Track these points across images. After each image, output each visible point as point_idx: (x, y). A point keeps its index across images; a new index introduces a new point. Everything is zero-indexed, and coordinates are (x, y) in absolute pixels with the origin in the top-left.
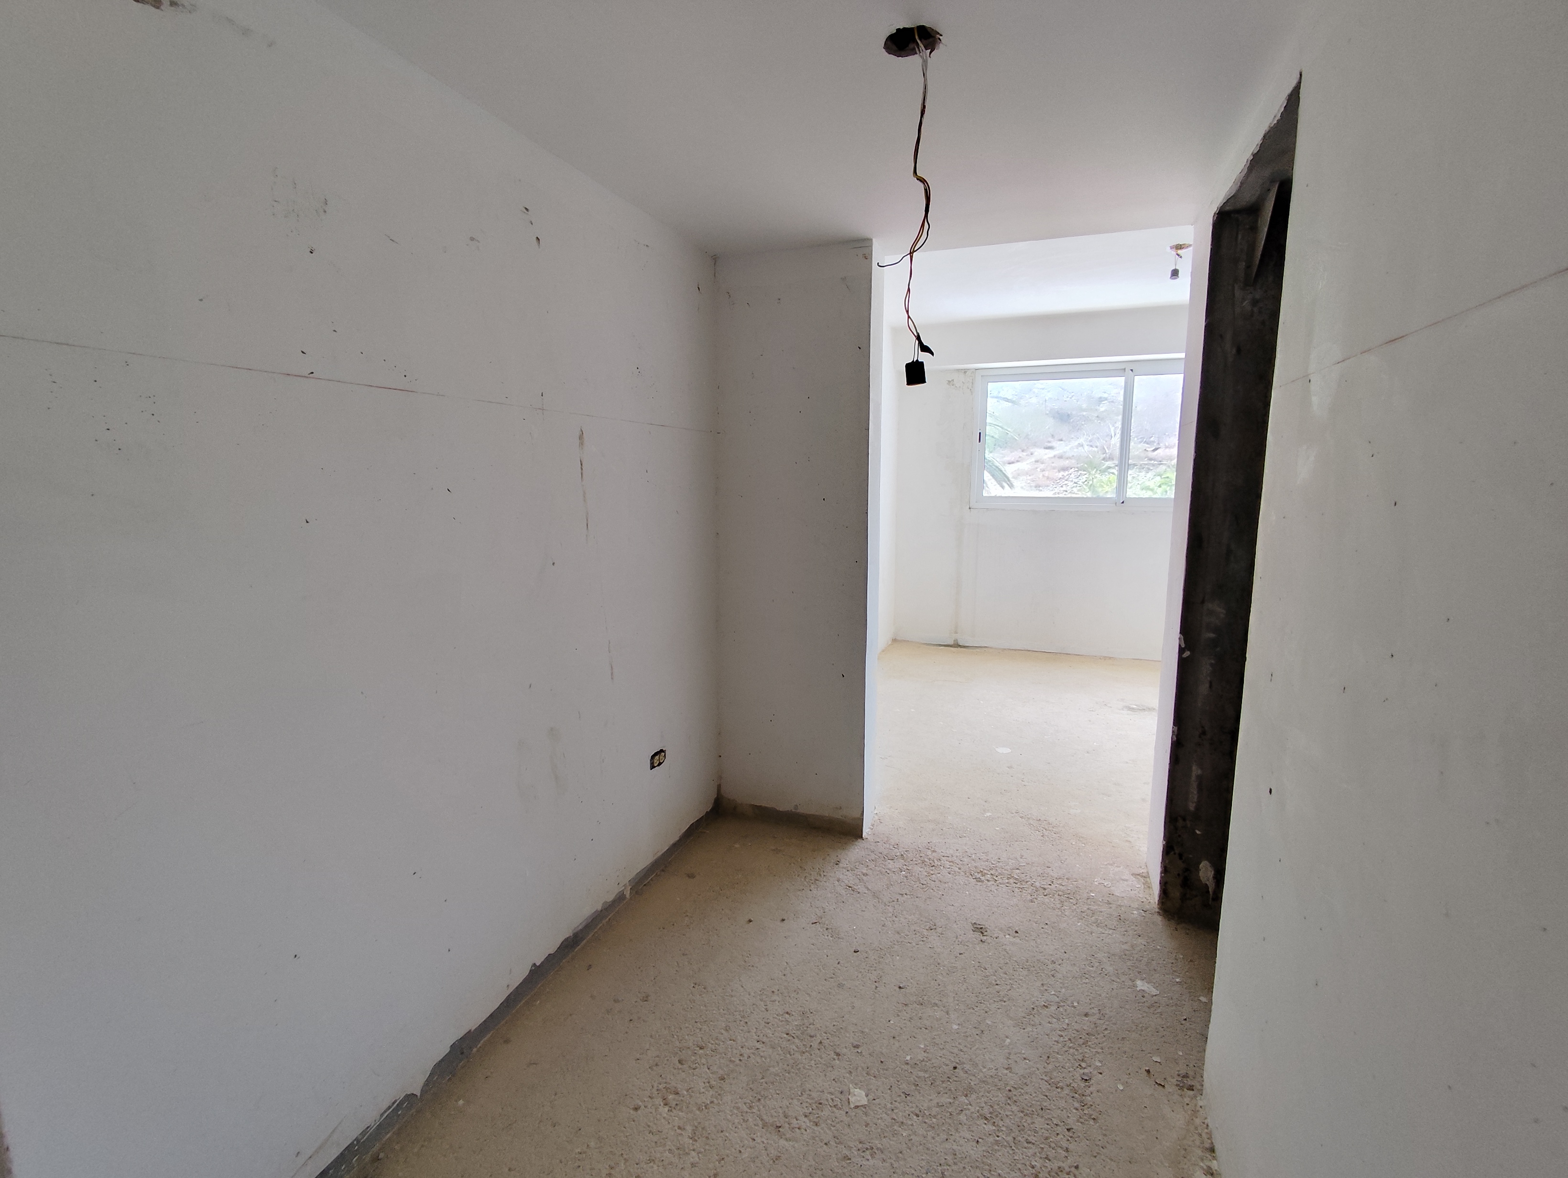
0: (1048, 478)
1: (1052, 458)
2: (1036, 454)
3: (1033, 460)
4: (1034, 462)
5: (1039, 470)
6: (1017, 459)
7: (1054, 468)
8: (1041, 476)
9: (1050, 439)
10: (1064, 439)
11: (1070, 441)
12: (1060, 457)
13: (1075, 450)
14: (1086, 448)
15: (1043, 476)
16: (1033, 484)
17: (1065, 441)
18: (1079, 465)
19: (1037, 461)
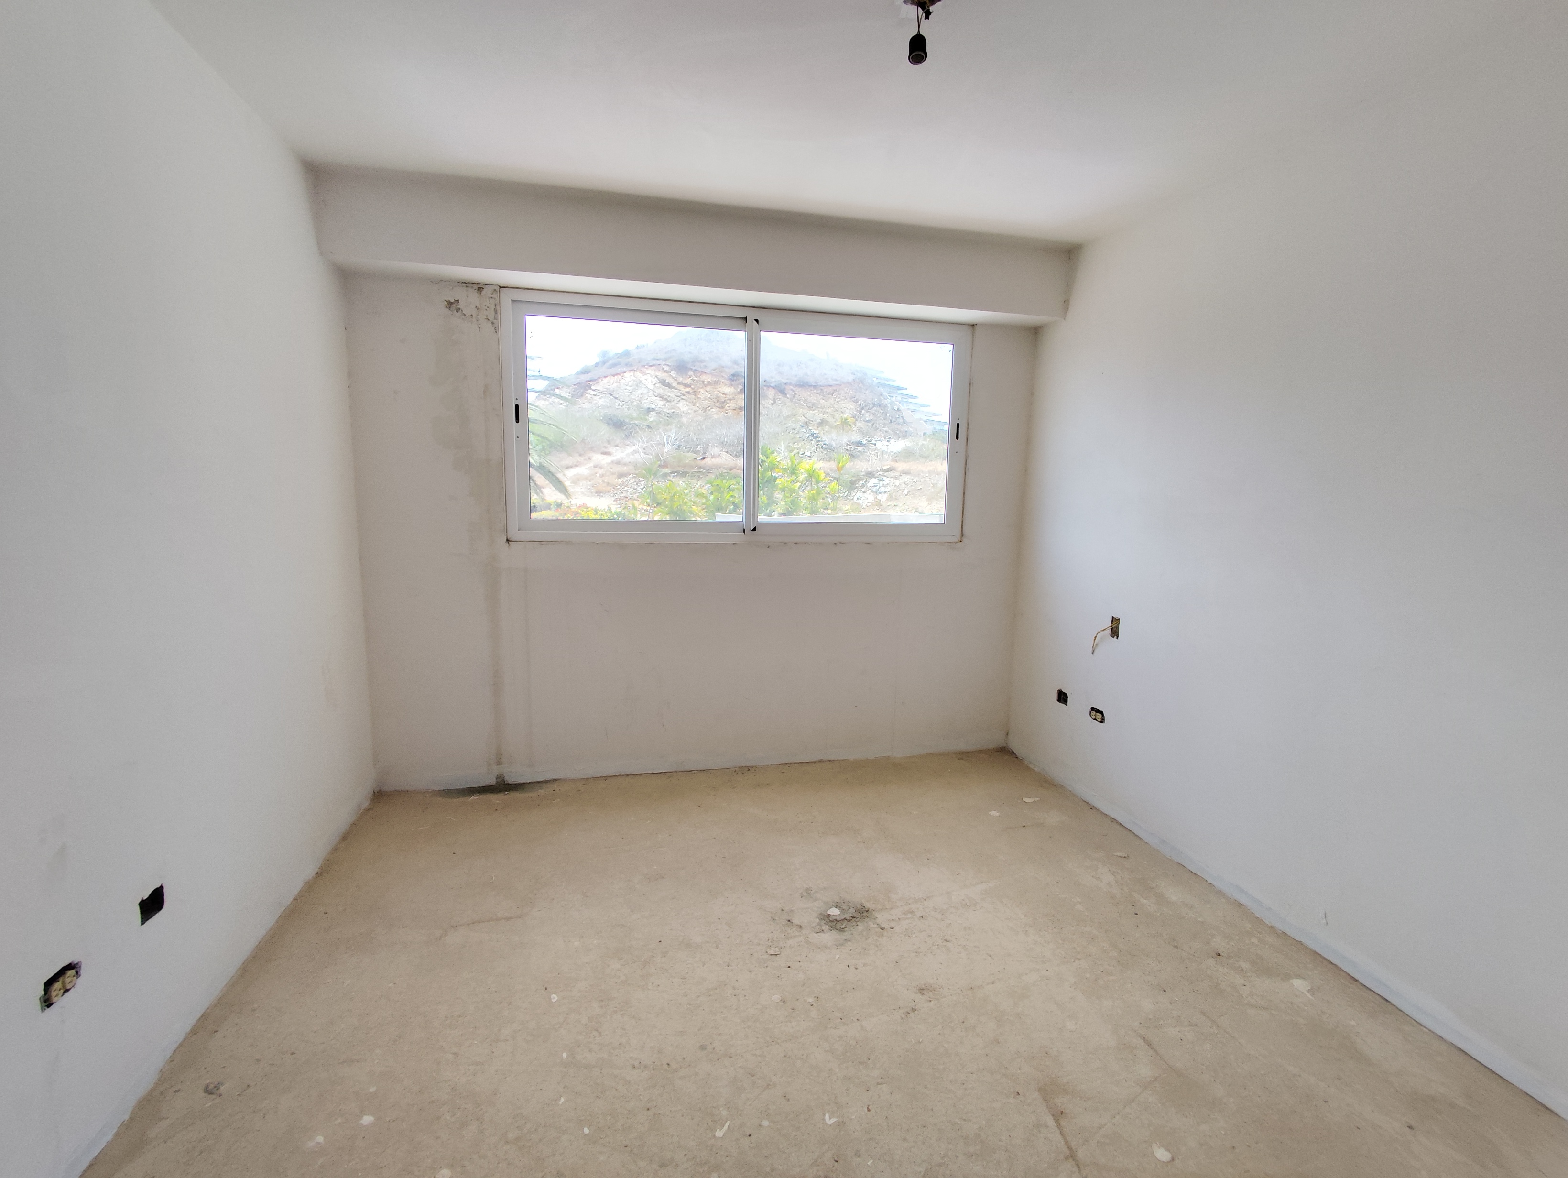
0: (608, 484)
1: (610, 464)
2: (594, 458)
3: (592, 465)
4: (592, 468)
5: (598, 475)
6: (575, 463)
7: (613, 474)
8: (601, 481)
9: (606, 444)
10: (619, 445)
11: (625, 448)
12: (618, 463)
13: (632, 457)
14: (642, 455)
15: (603, 481)
16: (594, 490)
17: (621, 448)
18: (637, 472)
19: (595, 466)
